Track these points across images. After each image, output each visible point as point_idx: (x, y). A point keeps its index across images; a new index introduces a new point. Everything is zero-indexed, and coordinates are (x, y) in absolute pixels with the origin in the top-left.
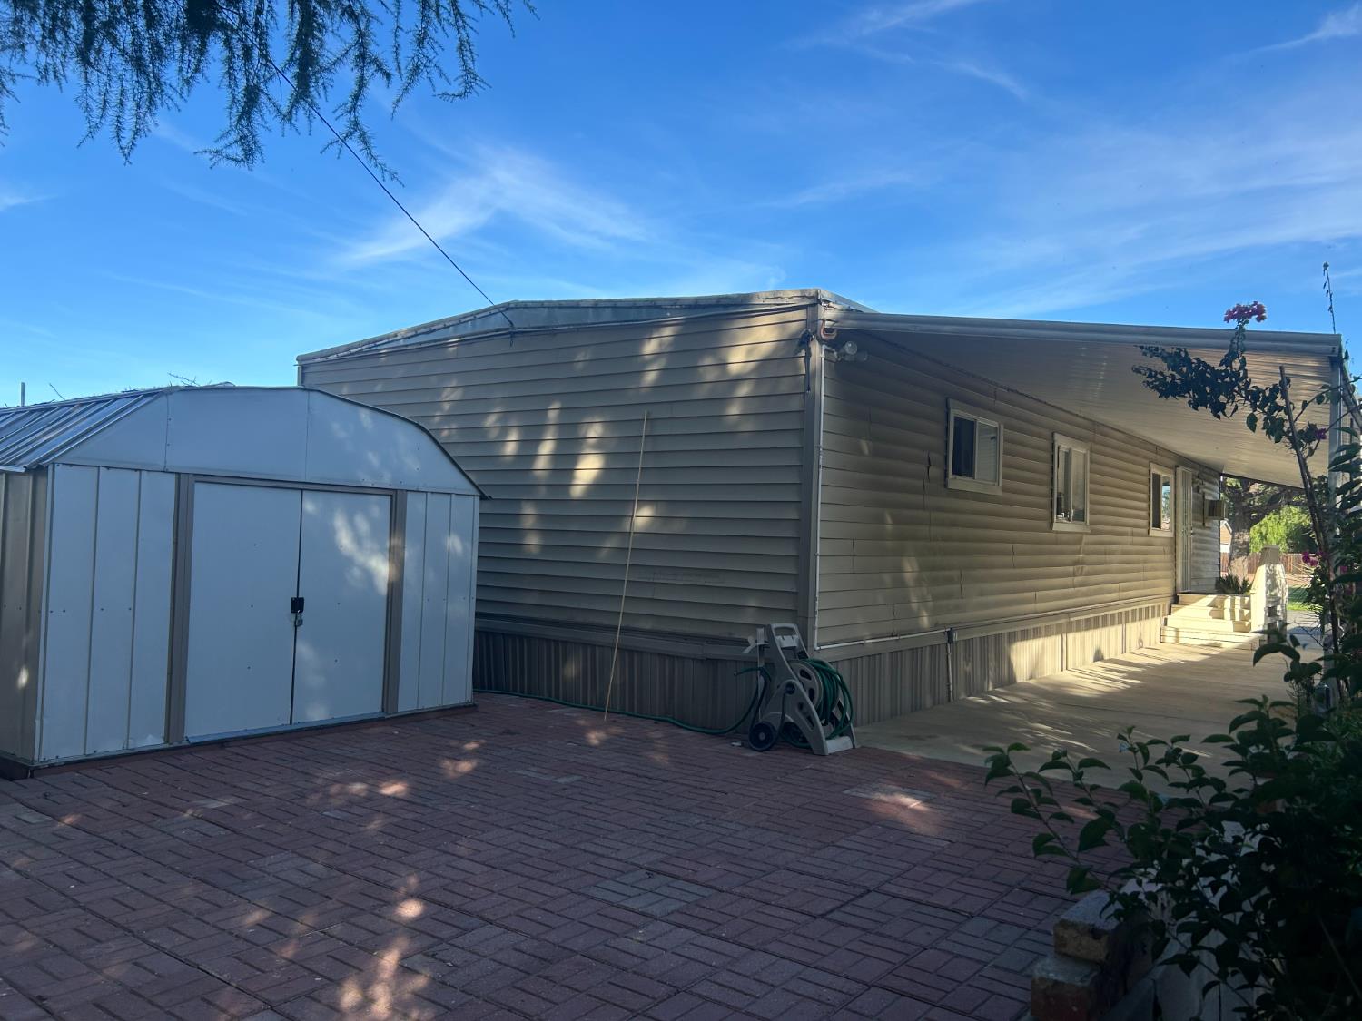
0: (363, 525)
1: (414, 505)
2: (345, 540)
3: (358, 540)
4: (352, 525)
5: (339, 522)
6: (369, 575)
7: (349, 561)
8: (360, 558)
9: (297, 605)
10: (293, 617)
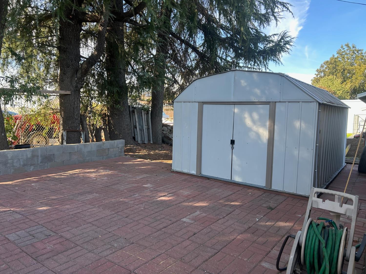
0: (256, 116)
1: (280, 108)
2: (248, 122)
3: (254, 121)
4: (251, 116)
5: (246, 115)
6: (258, 135)
7: (250, 129)
8: (255, 128)
9: (233, 142)
10: (231, 146)
